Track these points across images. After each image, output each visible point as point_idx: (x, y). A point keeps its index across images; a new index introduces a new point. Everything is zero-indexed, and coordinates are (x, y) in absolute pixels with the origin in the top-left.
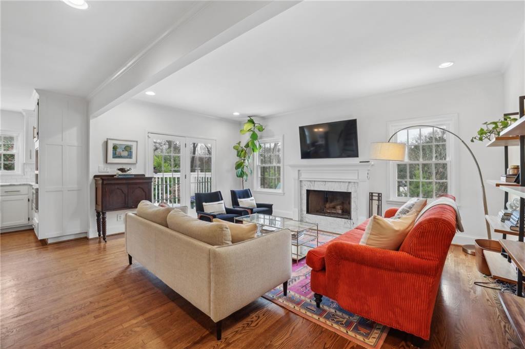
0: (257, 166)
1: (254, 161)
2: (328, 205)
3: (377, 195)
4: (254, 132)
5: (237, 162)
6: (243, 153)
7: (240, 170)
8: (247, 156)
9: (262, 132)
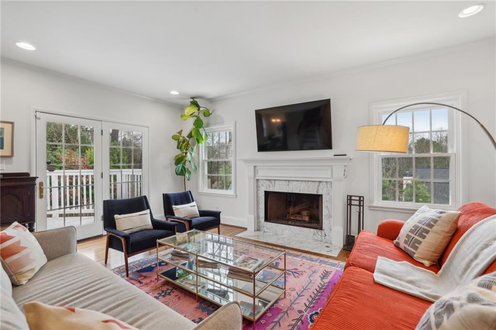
0: (203, 161)
1: (199, 155)
2: (291, 210)
3: (358, 198)
4: (198, 118)
5: (176, 156)
6: (185, 144)
7: (181, 166)
8: (190, 149)
9: (209, 117)
